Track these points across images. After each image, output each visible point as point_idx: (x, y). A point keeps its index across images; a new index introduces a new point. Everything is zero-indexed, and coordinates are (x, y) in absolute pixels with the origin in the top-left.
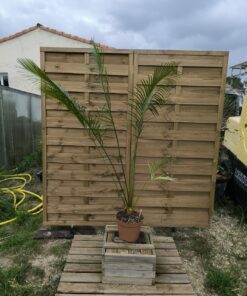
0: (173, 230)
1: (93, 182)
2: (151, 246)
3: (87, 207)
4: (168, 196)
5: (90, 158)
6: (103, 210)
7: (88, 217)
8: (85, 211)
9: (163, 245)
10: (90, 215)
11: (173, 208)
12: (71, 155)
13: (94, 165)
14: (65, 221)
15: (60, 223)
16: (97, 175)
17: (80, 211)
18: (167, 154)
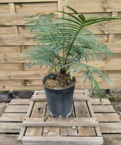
0: (108, 91)
1: (25, 47)
2: (93, 121)
3: (23, 73)
4: (105, 59)
5: (17, 18)
6: (39, 75)
7: (25, 82)
8: (21, 76)
9: (100, 109)
10: (27, 81)
11: (109, 72)
14: (4, 87)
16: (28, 39)
17: (16, 76)
18: (108, 8)
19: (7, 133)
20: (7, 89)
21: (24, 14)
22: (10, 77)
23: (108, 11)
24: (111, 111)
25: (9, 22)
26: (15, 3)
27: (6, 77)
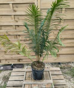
2: (51, 81)
3: (18, 56)
5: (16, 32)
9: (56, 73)
10: (20, 59)
11: (60, 54)
12: (6, 31)
13: (19, 35)
14: (9, 62)
15: (7, 63)
17: (15, 57)
18: (58, 28)
19: (13, 86)
20: (10, 63)
21: (19, 30)
22: (12, 58)
23: (58, 29)
24: (60, 74)
25: (13, 33)
26: (15, 26)
27: (10, 58)
